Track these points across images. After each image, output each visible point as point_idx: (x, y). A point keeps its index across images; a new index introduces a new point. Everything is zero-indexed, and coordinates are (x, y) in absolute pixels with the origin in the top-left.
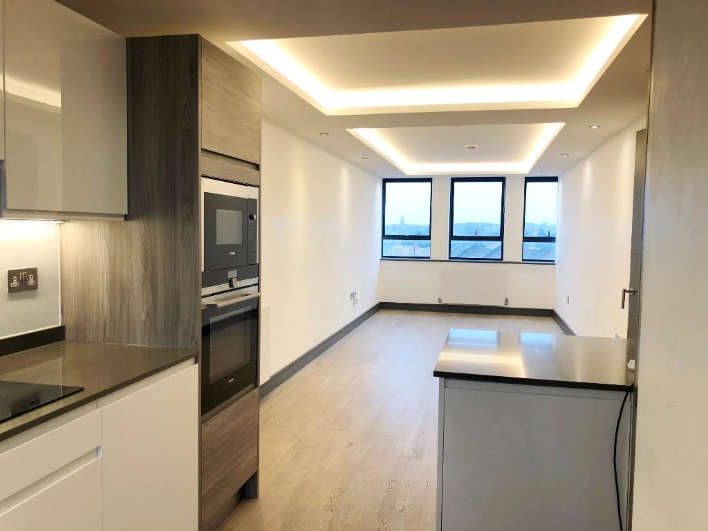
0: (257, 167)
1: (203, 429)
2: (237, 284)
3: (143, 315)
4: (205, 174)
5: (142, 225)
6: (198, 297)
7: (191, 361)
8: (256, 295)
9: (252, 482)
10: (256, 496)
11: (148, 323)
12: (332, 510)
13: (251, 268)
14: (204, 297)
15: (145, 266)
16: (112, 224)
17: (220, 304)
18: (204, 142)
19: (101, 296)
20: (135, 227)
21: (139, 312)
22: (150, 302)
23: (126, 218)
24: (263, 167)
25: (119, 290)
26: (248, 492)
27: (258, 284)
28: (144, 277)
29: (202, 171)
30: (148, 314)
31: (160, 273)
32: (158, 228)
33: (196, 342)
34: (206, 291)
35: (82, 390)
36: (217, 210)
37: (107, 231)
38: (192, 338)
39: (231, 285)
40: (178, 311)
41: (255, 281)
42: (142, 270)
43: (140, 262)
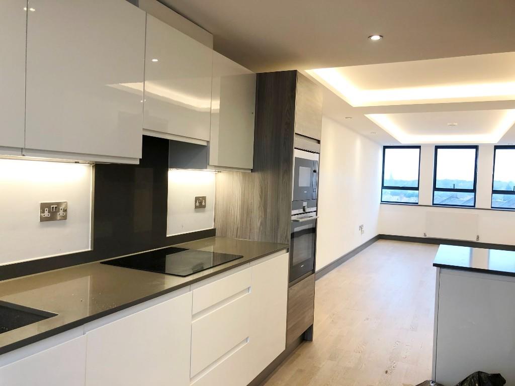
0: (319, 142)
1: (290, 291)
2: (307, 210)
3: (259, 224)
4: (296, 147)
5: (260, 174)
6: (290, 215)
7: (285, 251)
8: (315, 217)
9: (310, 330)
10: (311, 340)
11: (261, 228)
12: (359, 352)
13: (314, 202)
14: (292, 215)
15: (261, 197)
16: (244, 174)
17: (301, 220)
18: (297, 130)
19: (236, 212)
20: (257, 176)
21: (257, 223)
22: (263, 217)
23: (252, 170)
24: (321, 142)
25: (246, 211)
26: (306, 337)
27: (316, 211)
28: (260, 203)
29: (295, 145)
30: (261, 224)
31: (269, 201)
32: (269, 177)
33: (288, 241)
34: (294, 212)
35: (243, 257)
36: (300, 167)
37: (241, 178)
38: (286, 238)
39: (304, 210)
40: (278, 221)
41: (315, 209)
42: (259, 199)
43: (258, 195)
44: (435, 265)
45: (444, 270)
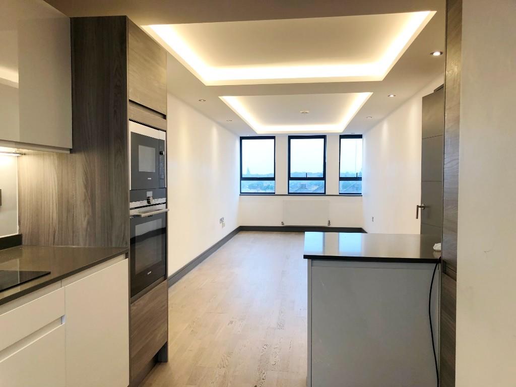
0: (164, 117)
1: (132, 308)
2: (153, 202)
3: (85, 224)
4: (131, 118)
5: (83, 156)
6: (127, 209)
7: (123, 256)
8: (165, 210)
10: (166, 361)
11: (88, 229)
12: (224, 367)
13: (163, 191)
14: (132, 209)
15: (86, 187)
16: (60, 156)
17: (143, 215)
18: (131, 96)
19: (52, 210)
20: (78, 158)
21: (82, 220)
22: (90, 214)
23: (71, 151)
24: (168, 117)
25: (66, 205)
26: (160, 358)
27: (166, 203)
28: (85, 196)
29: (129, 116)
30: (88, 223)
31: (98, 192)
32: (96, 158)
33: (126, 243)
34: (133, 205)
35: (49, 273)
36: (140, 146)
37: (56, 162)
38: (124, 239)
39: (149, 202)
40: (112, 217)
41: (163, 200)
42: (84, 190)
43: (82, 183)
44: (305, 257)
45: (316, 262)
